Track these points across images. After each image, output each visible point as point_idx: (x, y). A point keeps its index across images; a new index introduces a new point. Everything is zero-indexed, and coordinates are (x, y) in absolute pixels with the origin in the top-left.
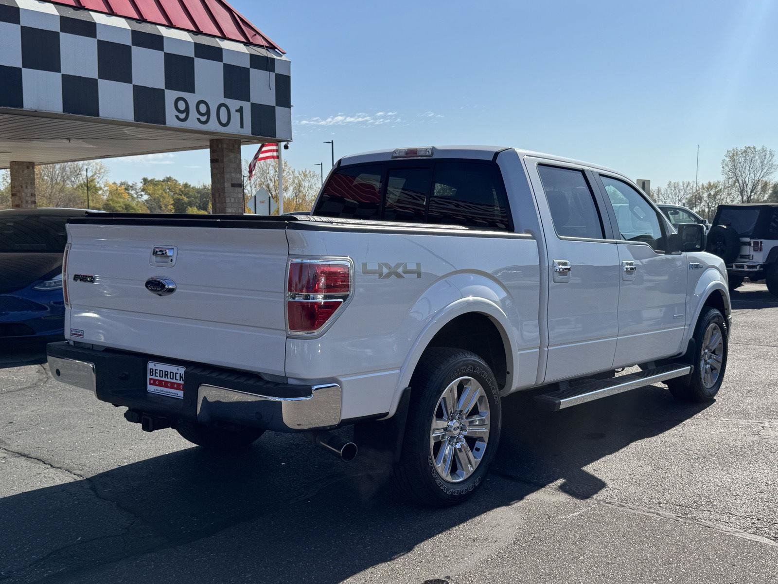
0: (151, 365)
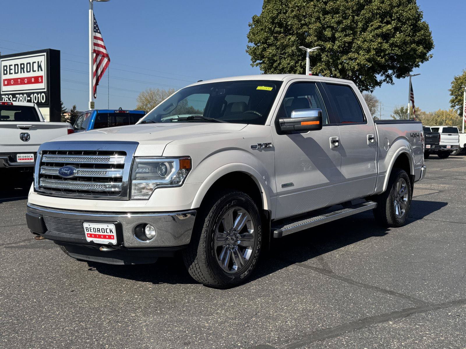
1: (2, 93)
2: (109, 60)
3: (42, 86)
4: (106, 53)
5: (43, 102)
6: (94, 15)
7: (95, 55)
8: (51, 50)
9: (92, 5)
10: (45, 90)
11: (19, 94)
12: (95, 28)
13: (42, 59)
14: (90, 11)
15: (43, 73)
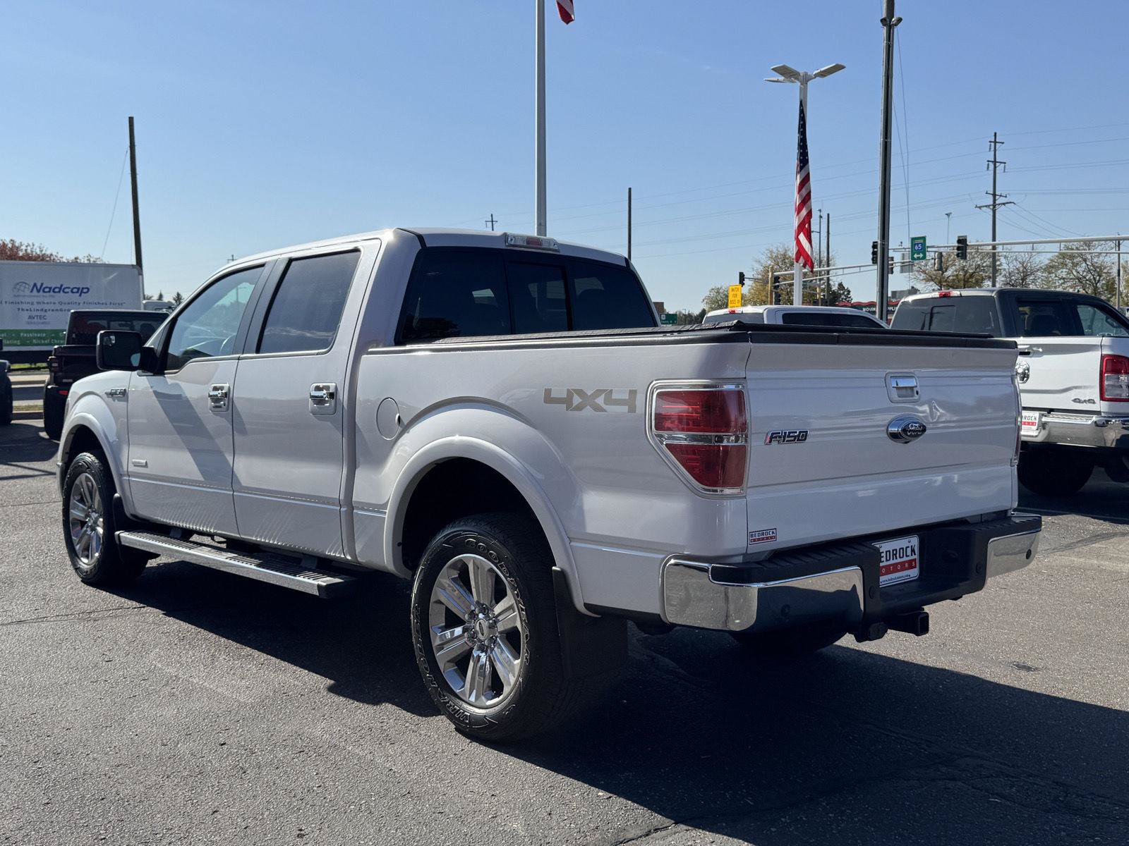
0: (885, 547)
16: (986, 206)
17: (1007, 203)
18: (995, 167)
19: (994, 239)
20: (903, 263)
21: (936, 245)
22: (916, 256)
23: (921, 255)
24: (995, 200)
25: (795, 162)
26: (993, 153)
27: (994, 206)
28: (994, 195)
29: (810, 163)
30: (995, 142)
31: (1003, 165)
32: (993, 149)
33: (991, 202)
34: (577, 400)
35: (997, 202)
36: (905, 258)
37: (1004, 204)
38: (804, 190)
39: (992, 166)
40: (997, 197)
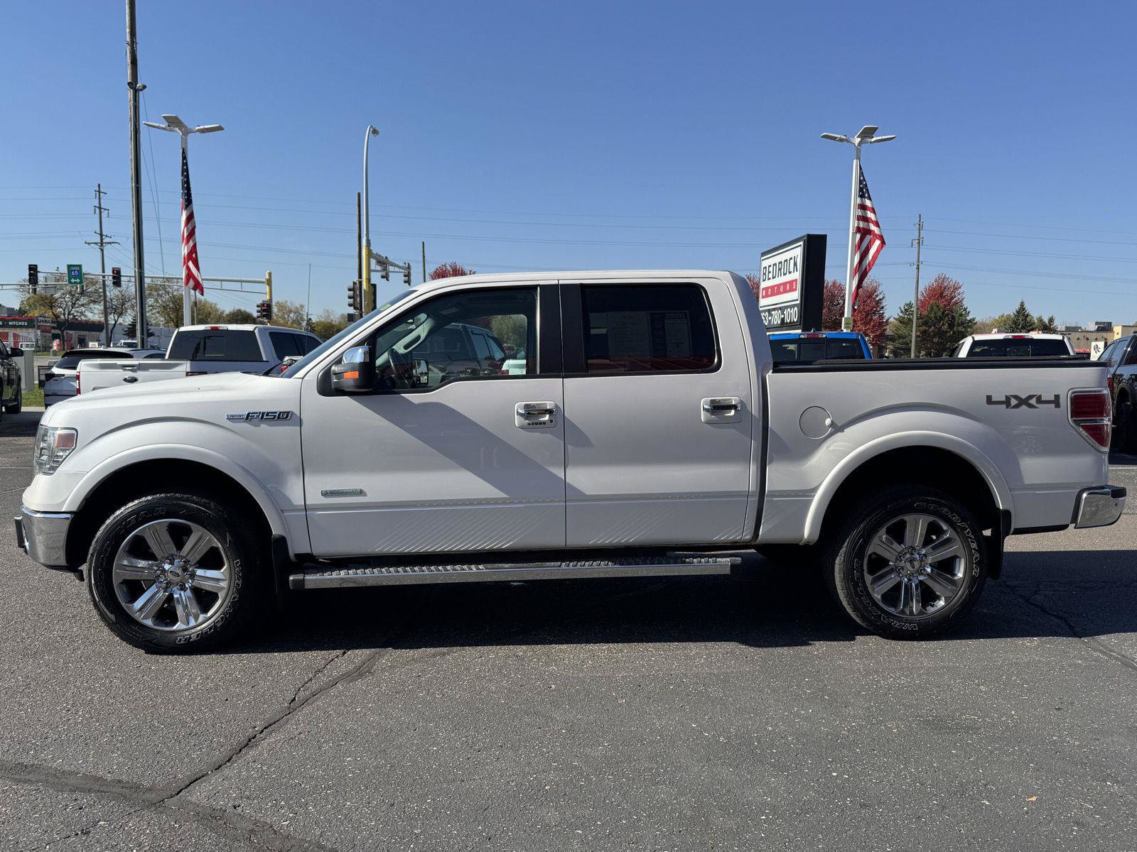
1: (760, 309)
2: (883, 243)
3: (795, 296)
4: (879, 233)
5: (795, 320)
6: (861, 168)
7: (858, 236)
8: (809, 236)
9: (858, 151)
10: (798, 302)
11: (774, 309)
12: (861, 190)
13: (797, 252)
14: (855, 161)
15: (797, 275)
16: (95, 243)
17: (113, 243)
18: (100, 213)
19: (103, 271)
20: (46, 285)
21: (92, 272)
22: (73, 280)
23: (78, 281)
24: (102, 239)
25: (180, 200)
26: (98, 200)
27: (102, 245)
28: (101, 235)
29: (193, 203)
30: (99, 192)
31: (107, 211)
32: (98, 197)
33: (98, 240)
34: (1014, 402)
35: (104, 241)
36: (48, 281)
37: (110, 243)
38: (189, 225)
39: (98, 210)
40: (104, 237)
